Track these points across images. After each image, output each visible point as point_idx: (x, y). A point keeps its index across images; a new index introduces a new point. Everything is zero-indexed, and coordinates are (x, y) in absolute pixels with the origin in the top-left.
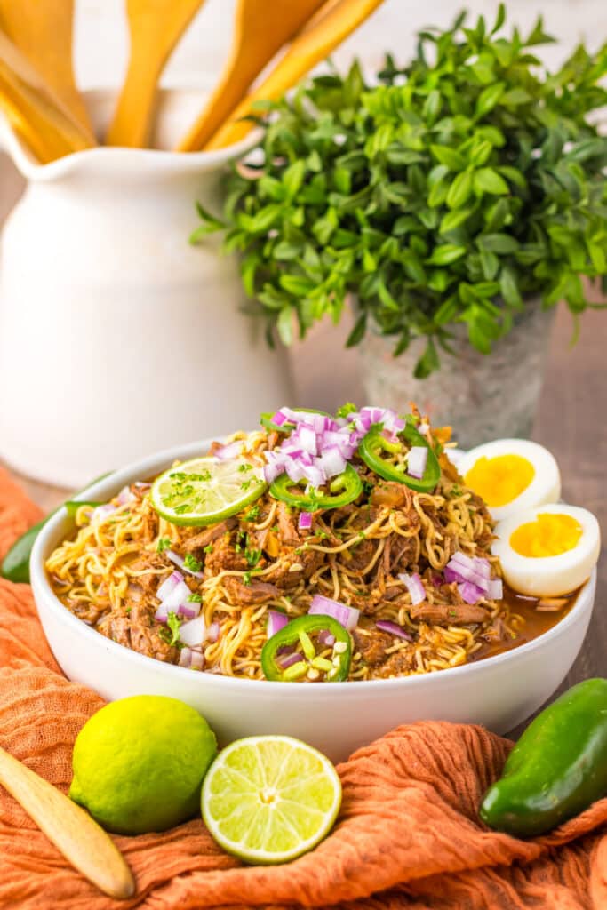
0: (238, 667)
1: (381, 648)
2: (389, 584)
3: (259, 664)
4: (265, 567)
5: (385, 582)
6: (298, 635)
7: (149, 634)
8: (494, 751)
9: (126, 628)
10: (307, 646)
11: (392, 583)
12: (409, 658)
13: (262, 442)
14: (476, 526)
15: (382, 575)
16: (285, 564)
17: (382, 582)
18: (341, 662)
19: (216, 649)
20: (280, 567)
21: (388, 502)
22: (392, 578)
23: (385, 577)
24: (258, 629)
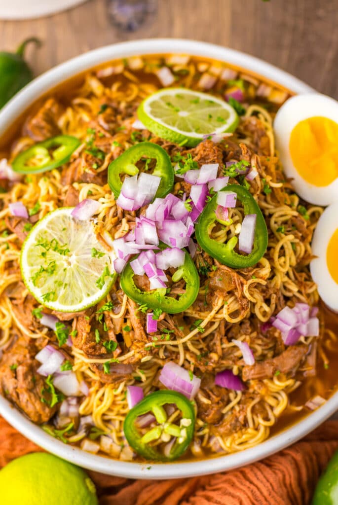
0: (106, 418)
1: (219, 410)
2: (224, 346)
3: (123, 419)
4: (121, 354)
5: (222, 343)
6: (151, 408)
7: (33, 400)
8: (308, 476)
9: (15, 386)
10: (160, 416)
11: (226, 345)
12: (241, 418)
13: (111, 208)
14: (298, 253)
15: (219, 338)
16: (138, 356)
17: (218, 343)
18: (187, 433)
19: (88, 405)
20: (134, 356)
21: (222, 290)
22: (227, 342)
23: (221, 340)
24: (119, 398)
